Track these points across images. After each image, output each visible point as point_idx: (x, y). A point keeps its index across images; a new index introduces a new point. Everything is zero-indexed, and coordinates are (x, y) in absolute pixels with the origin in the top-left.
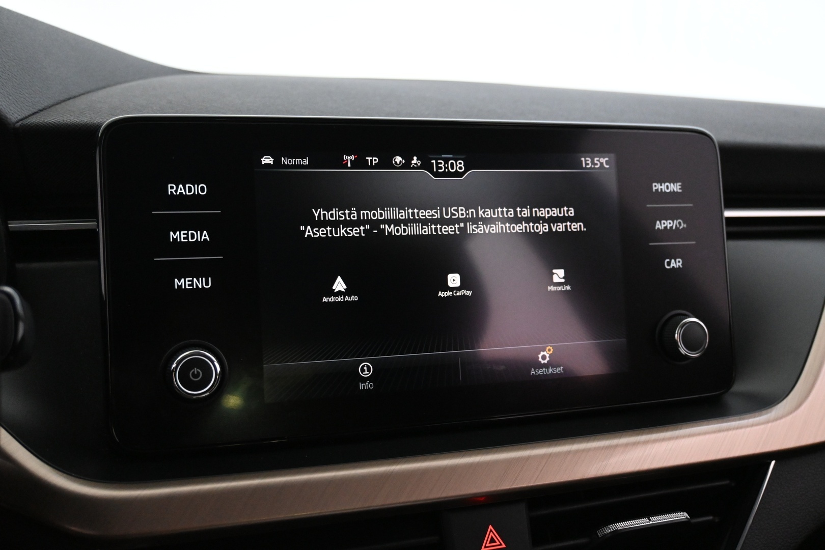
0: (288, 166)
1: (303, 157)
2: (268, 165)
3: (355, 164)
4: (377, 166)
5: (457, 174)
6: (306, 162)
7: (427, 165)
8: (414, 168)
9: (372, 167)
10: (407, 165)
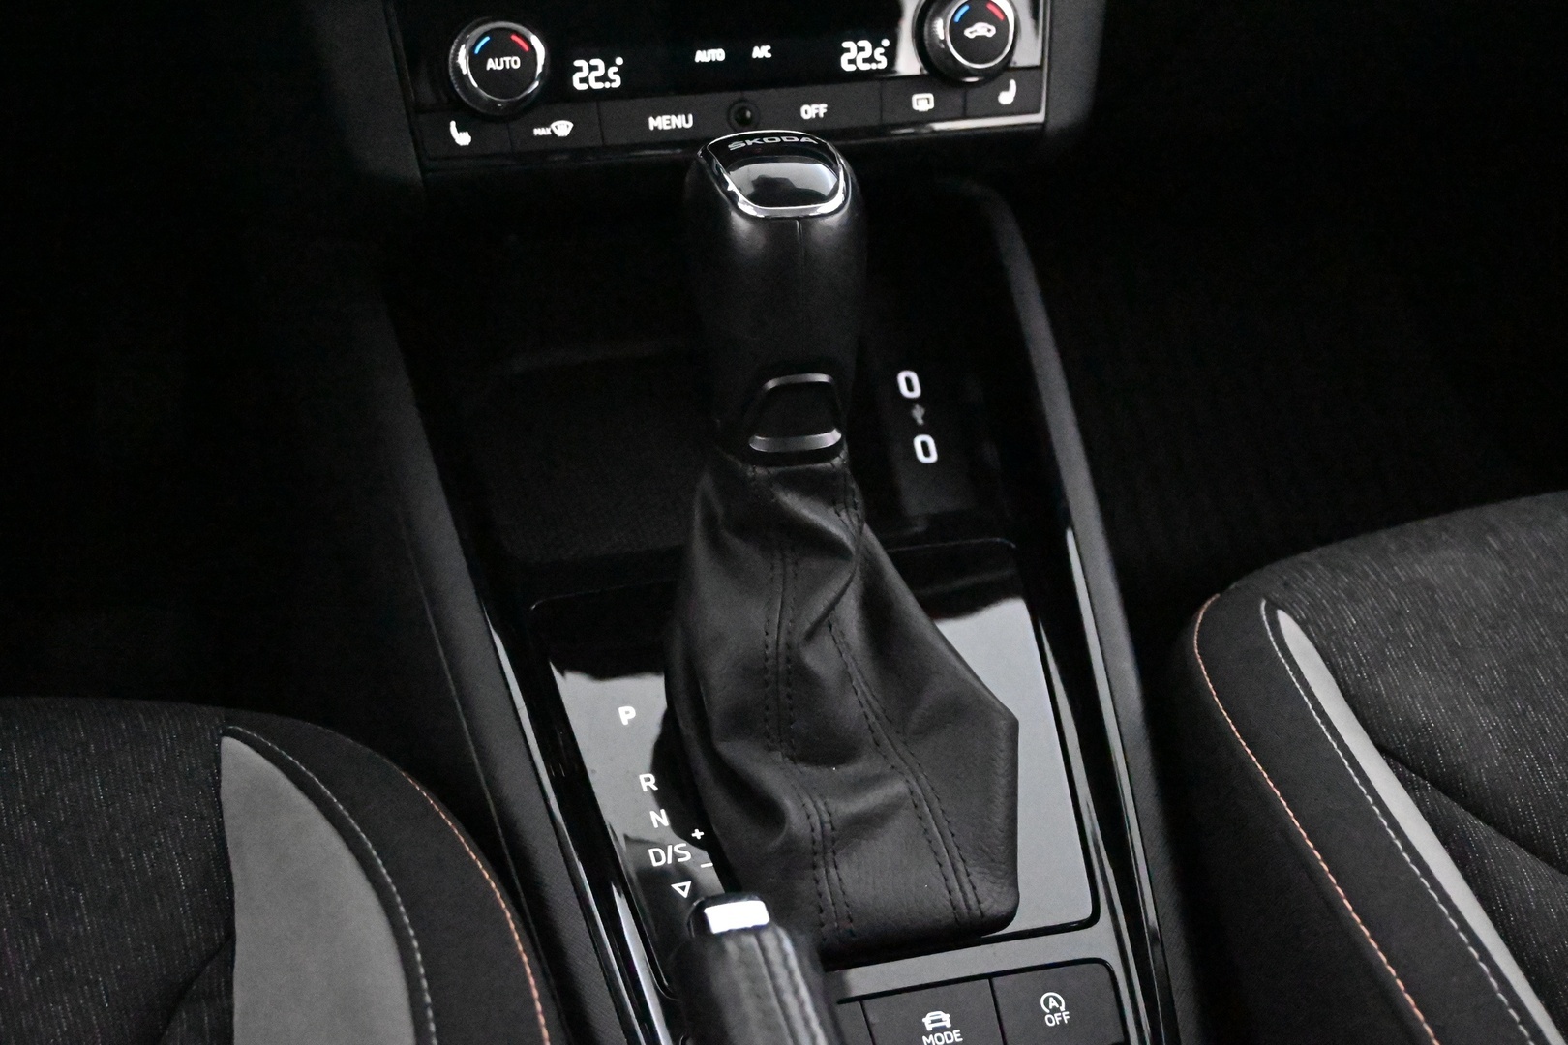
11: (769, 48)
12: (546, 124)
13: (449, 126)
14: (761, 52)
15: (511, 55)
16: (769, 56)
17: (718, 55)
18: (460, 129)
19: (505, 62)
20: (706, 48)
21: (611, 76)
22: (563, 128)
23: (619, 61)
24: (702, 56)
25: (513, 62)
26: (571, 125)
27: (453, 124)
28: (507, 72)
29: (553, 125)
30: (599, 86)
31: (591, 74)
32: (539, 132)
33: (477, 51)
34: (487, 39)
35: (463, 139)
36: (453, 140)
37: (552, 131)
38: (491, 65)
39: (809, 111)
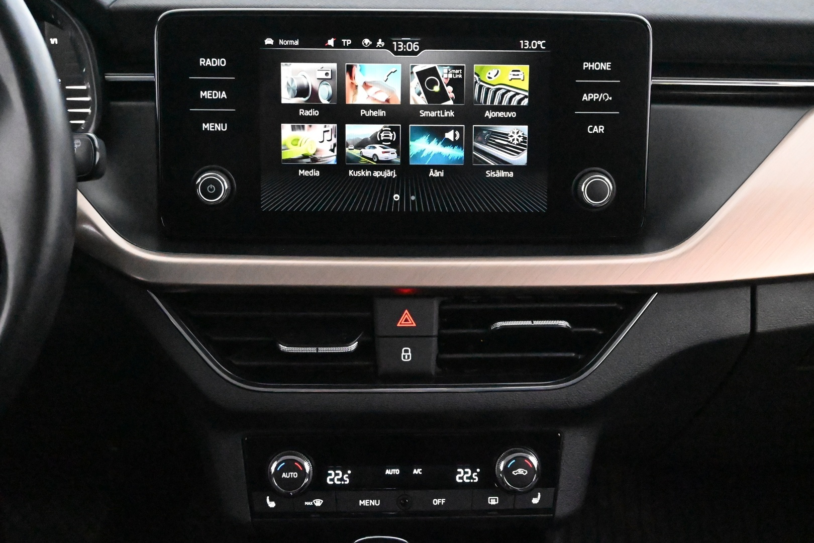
0: (283, 46)
1: (294, 39)
2: (269, 45)
3: (336, 46)
4: (350, 46)
5: (413, 53)
6: (297, 43)
7: (389, 46)
8: (379, 48)
9: (346, 47)
10: (373, 46)
11: (421, 470)
13: (266, 498)
14: (417, 472)
15: (294, 472)
16: (421, 474)
17: (396, 472)
18: (271, 500)
19: (290, 474)
20: (391, 468)
21: (345, 479)
22: (318, 503)
23: (350, 472)
24: (389, 472)
25: (295, 475)
26: (323, 501)
27: (268, 498)
28: (291, 479)
29: (314, 501)
30: (339, 483)
31: (335, 477)
32: (307, 504)
34: (284, 463)
35: (272, 505)
36: (268, 505)
37: (313, 503)
38: (284, 475)
39: (437, 502)
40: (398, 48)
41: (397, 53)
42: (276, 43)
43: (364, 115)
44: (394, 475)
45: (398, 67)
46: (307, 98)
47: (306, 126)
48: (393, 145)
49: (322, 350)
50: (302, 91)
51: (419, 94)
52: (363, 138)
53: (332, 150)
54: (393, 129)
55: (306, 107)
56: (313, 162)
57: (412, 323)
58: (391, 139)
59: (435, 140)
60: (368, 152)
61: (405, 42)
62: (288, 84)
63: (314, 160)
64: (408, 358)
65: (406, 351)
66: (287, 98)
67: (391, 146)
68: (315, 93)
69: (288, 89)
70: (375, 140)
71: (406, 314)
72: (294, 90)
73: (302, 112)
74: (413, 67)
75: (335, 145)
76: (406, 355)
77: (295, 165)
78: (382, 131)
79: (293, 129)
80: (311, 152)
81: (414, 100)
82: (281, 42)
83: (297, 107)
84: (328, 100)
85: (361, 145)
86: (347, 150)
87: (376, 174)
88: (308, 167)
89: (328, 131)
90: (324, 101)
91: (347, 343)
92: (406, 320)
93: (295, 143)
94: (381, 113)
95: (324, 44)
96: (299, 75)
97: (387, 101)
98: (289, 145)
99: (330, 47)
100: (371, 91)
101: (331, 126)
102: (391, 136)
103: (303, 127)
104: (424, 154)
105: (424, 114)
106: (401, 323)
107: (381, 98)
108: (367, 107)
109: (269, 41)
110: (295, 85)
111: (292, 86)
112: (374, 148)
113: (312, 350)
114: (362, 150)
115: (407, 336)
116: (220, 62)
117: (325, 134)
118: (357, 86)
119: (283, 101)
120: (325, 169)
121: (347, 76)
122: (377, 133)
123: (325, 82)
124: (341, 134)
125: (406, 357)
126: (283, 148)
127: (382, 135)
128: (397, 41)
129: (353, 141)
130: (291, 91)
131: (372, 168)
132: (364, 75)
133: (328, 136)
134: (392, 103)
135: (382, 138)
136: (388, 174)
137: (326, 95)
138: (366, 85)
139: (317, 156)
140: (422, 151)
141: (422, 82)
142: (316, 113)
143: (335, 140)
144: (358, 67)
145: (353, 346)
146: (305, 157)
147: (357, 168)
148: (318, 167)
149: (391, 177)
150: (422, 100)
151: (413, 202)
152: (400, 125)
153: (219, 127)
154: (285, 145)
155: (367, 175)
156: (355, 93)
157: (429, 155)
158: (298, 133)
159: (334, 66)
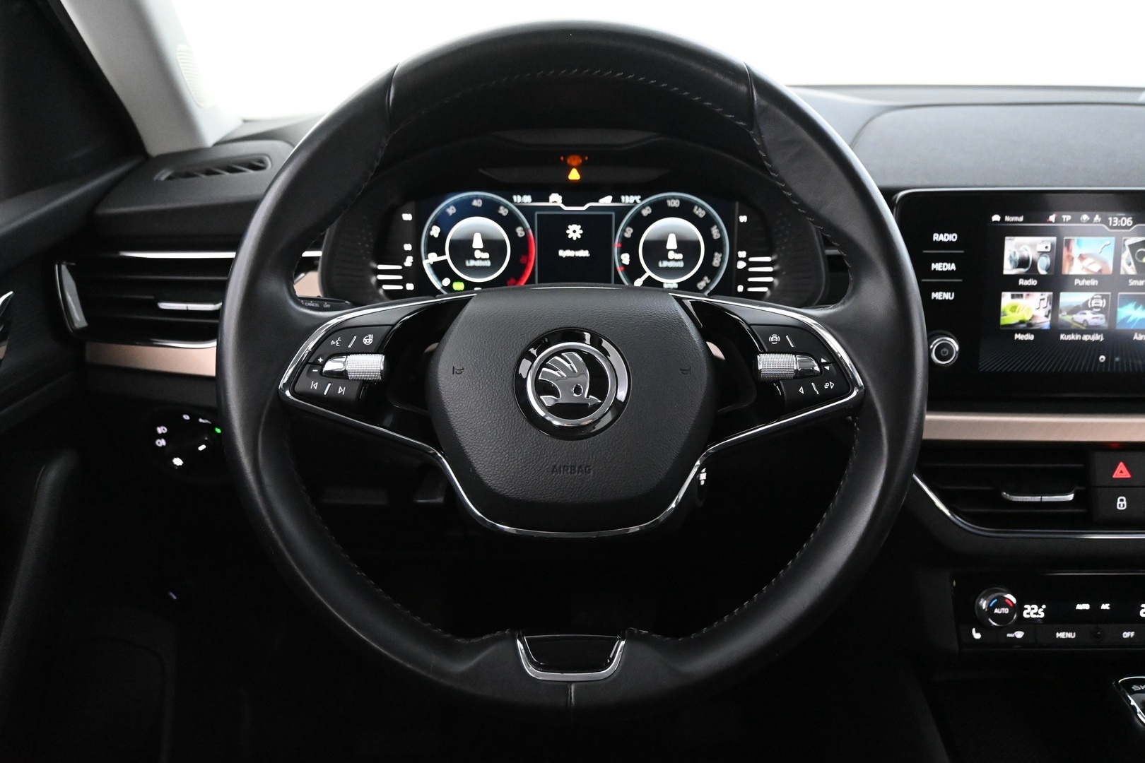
0: (1009, 222)
1: (1019, 216)
2: (996, 222)
3: (1057, 221)
4: (1070, 222)
5: (1126, 227)
6: (1021, 219)
7: (1105, 221)
8: (1095, 223)
9: (1066, 222)
10: (1091, 221)
11: (1109, 605)
12: (1013, 632)
13: (972, 631)
14: (1105, 607)
15: (1005, 607)
16: (1108, 608)
17: (1086, 607)
18: (977, 632)
19: (1002, 610)
20: (1081, 603)
21: (1040, 613)
22: (1019, 634)
23: (1044, 606)
24: (1079, 607)
26: (1023, 633)
27: (974, 630)
28: (1003, 614)
29: (1016, 633)
30: (1034, 616)
31: (1033, 611)
32: (1009, 635)
33: (991, 605)
34: (995, 601)
35: (977, 636)
36: (973, 636)
37: (1015, 636)
38: (997, 611)
39: (1126, 635)
40: (1113, 223)
41: (1112, 228)
42: (1003, 219)
43: (1078, 284)
44: (1084, 611)
45: (1113, 239)
46: (1027, 269)
47: (1025, 294)
48: (1103, 311)
49: (1046, 498)
50: (1023, 263)
51: (1129, 264)
52: (1075, 305)
53: (1047, 316)
54: (1103, 297)
55: (1026, 277)
56: (1027, 327)
57: (1126, 475)
58: (1101, 306)
59: (1141, 307)
60: (1079, 318)
61: (1120, 218)
62: (1011, 257)
63: (1030, 325)
64: (1124, 506)
65: (1122, 500)
66: (1009, 269)
67: (1099, 312)
68: (1035, 264)
69: (1011, 261)
70: (1085, 307)
71: (1121, 466)
72: (1015, 262)
73: (1021, 282)
74: (1125, 240)
75: (1049, 312)
76: (1122, 504)
77: (1012, 329)
78: (1093, 299)
79: (1013, 297)
80: (1027, 318)
81: (1124, 269)
82: (1007, 218)
83: (1018, 277)
84: (1047, 271)
85: (1074, 310)
86: (1060, 316)
87: (1086, 338)
88: (1023, 332)
89: (1043, 299)
90: (1042, 272)
91: (1067, 493)
92: (1121, 472)
93: (1013, 309)
94: (1094, 282)
95: (1045, 220)
96: (1021, 249)
97: (1100, 271)
98: (1008, 312)
99: (1051, 222)
100: (1086, 262)
101: (1047, 294)
102: (1102, 303)
103: (1022, 296)
104: (1130, 320)
105: (1132, 283)
106: (1117, 475)
107: (1095, 268)
108: (1081, 277)
109: (996, 218)
110: (1018, 257)
111: (1014, 258)
112: (1085, 314)
113: (1037, 499)
114: (1074, 316)
115: (1122, 487)
116: (952, 237)
117: (1042, 301)
118: (1073, 258)
119: (1006, 272)
120: (1039, 333)
121: (1065, 250)
122: (1088, 300)
123: (1045, 254)
124: (1055, 301)
125: (1122, 506)
126: (1002, 314)
127: (1094, 302)
128: (1113, 217)
129: (1066, 308)
130: (1013, 263)
131: (1082, 332)
132: (1080, 247)
133: (1044, 303)
134: (1104, 273)
135: (1093, 305)
136: (1097, 337)
137: (1045, 266)
138: (1082, 257)
139: (1033, 322)
140: (1128, 317)
141: (1133, 252)
142: (1033, 282)
143: (1050, 307)
144: (1076, 241)
145: (1070, 497)
146: (1022, 322)
147: (1068, 332)
148: (1031, 332)
149: (1098, 341)
150: (1131, 270)
151: (1117, 362)
152: (1110, 293)
153: (947, 296)
154: (1004, 312)
155: (1077, 338)
156: (1071, 264)
157: (1134, 321)
158: (1017, 301)
159: (1054, 239)
